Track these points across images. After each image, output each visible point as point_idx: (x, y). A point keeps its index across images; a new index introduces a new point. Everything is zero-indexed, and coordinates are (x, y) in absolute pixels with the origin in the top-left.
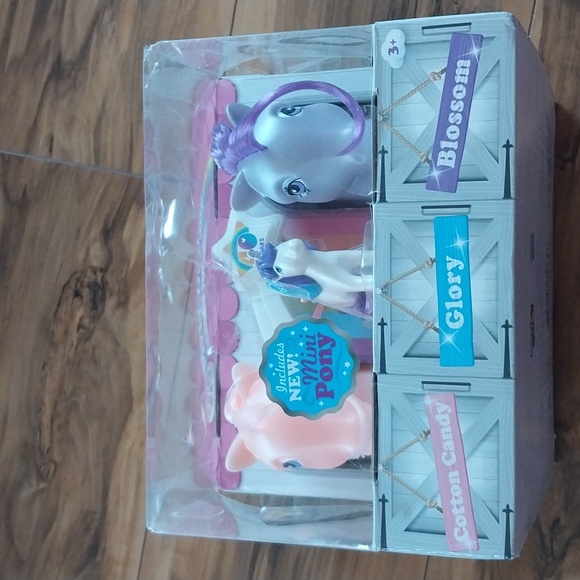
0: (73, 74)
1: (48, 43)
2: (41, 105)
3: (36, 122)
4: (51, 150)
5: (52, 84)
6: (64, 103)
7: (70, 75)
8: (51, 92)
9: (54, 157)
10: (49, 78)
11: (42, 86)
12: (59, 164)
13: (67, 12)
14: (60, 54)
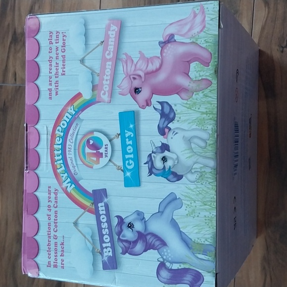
0: (22, 40)
1: (9, 25)
2: (8, 57)
3: (6, 66)
4: (15, 80)
5: (13, 45)
6: (20, 55)
7: (21, 40)
8: (12, 50)
9: (17, 83)
10: (11, 43)
11: (8, 48)
12: (20, 87)
13: (16, 8)
14: (15, 29)
